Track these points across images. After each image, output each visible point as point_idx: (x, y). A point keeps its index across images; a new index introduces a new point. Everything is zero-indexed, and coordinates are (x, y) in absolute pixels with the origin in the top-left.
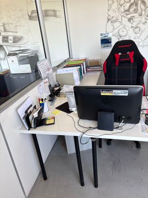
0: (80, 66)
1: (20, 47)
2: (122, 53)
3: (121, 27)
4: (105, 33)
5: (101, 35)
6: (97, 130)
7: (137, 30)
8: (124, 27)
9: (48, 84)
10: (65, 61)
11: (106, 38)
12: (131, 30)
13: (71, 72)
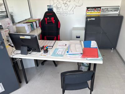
0: (32, 23)
1: (2, 9)
2: (49, 18)
3: (58, 2)
4: (49, 5)
5: (48, 6)
6: (20, 54)
7: (66, 5)
8: (59, 3)
9: (8, 32)
10: (26, 20)
11: (50, 8)
12: (63, 5)
13: (24, 26)
